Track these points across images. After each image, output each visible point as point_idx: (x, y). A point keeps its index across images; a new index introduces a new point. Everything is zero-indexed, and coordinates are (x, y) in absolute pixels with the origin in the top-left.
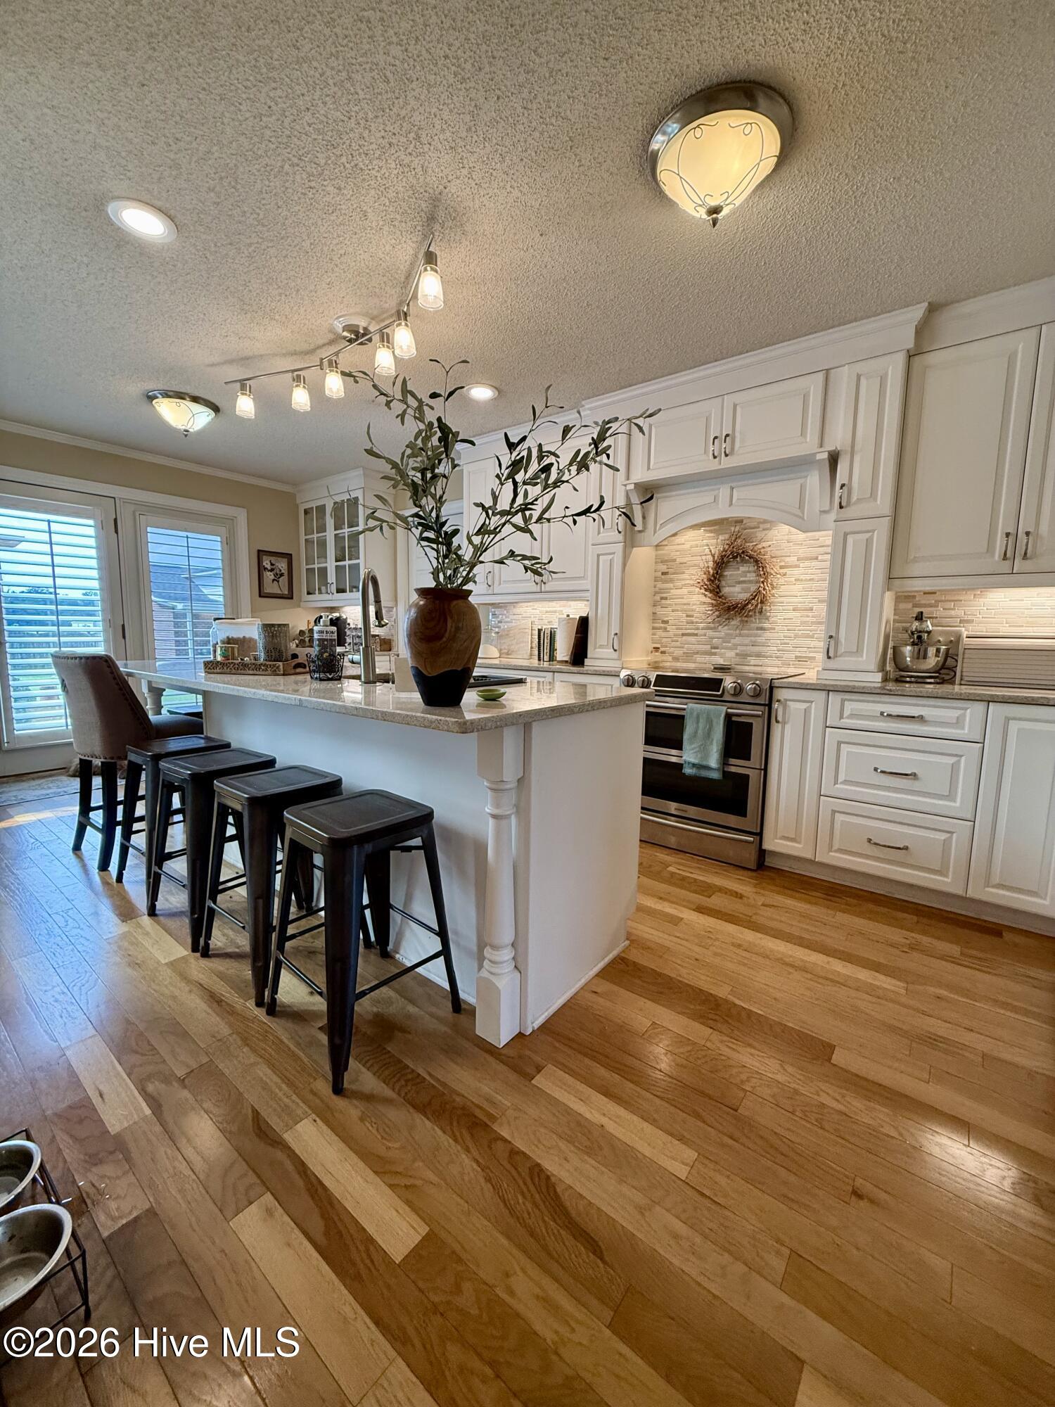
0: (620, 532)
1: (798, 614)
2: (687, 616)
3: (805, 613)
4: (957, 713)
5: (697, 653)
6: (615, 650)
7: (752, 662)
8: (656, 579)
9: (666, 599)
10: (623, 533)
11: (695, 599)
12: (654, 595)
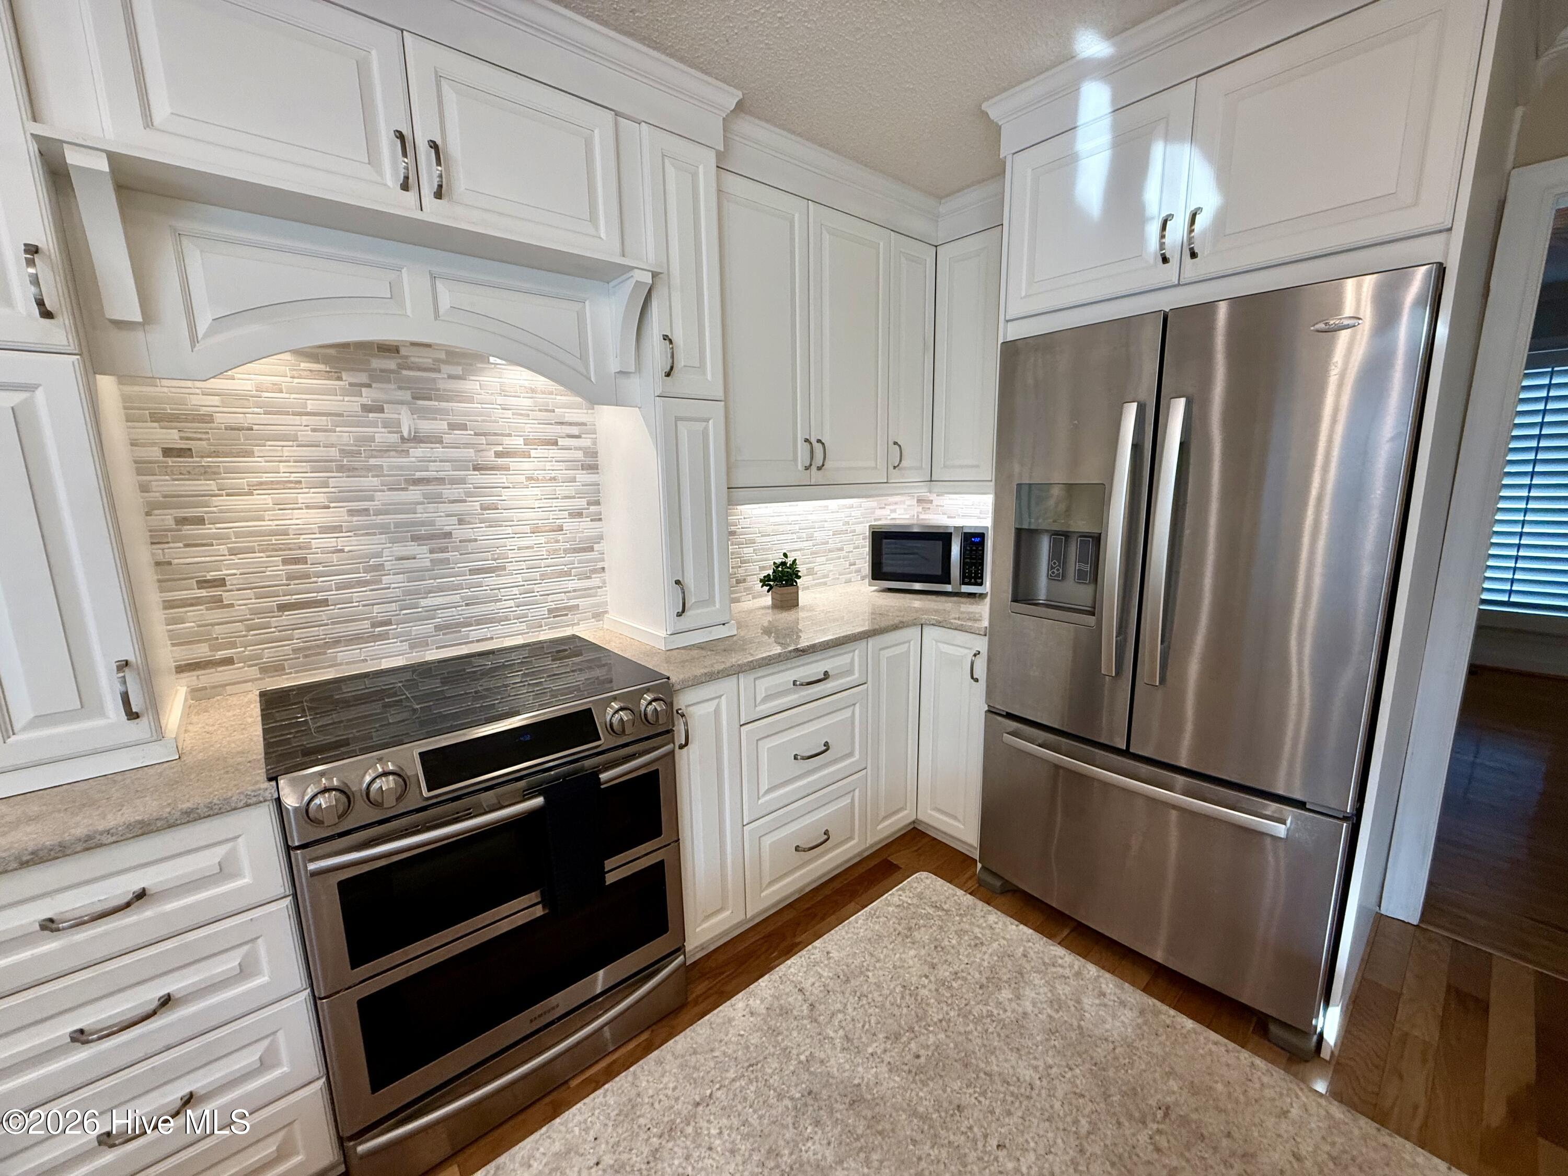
0: (43, 313)
3: (552, 535)
6: (132, 715)
8: (145, 470)
10: (58, 318)
11: (300, 518)
12: (148, 514)
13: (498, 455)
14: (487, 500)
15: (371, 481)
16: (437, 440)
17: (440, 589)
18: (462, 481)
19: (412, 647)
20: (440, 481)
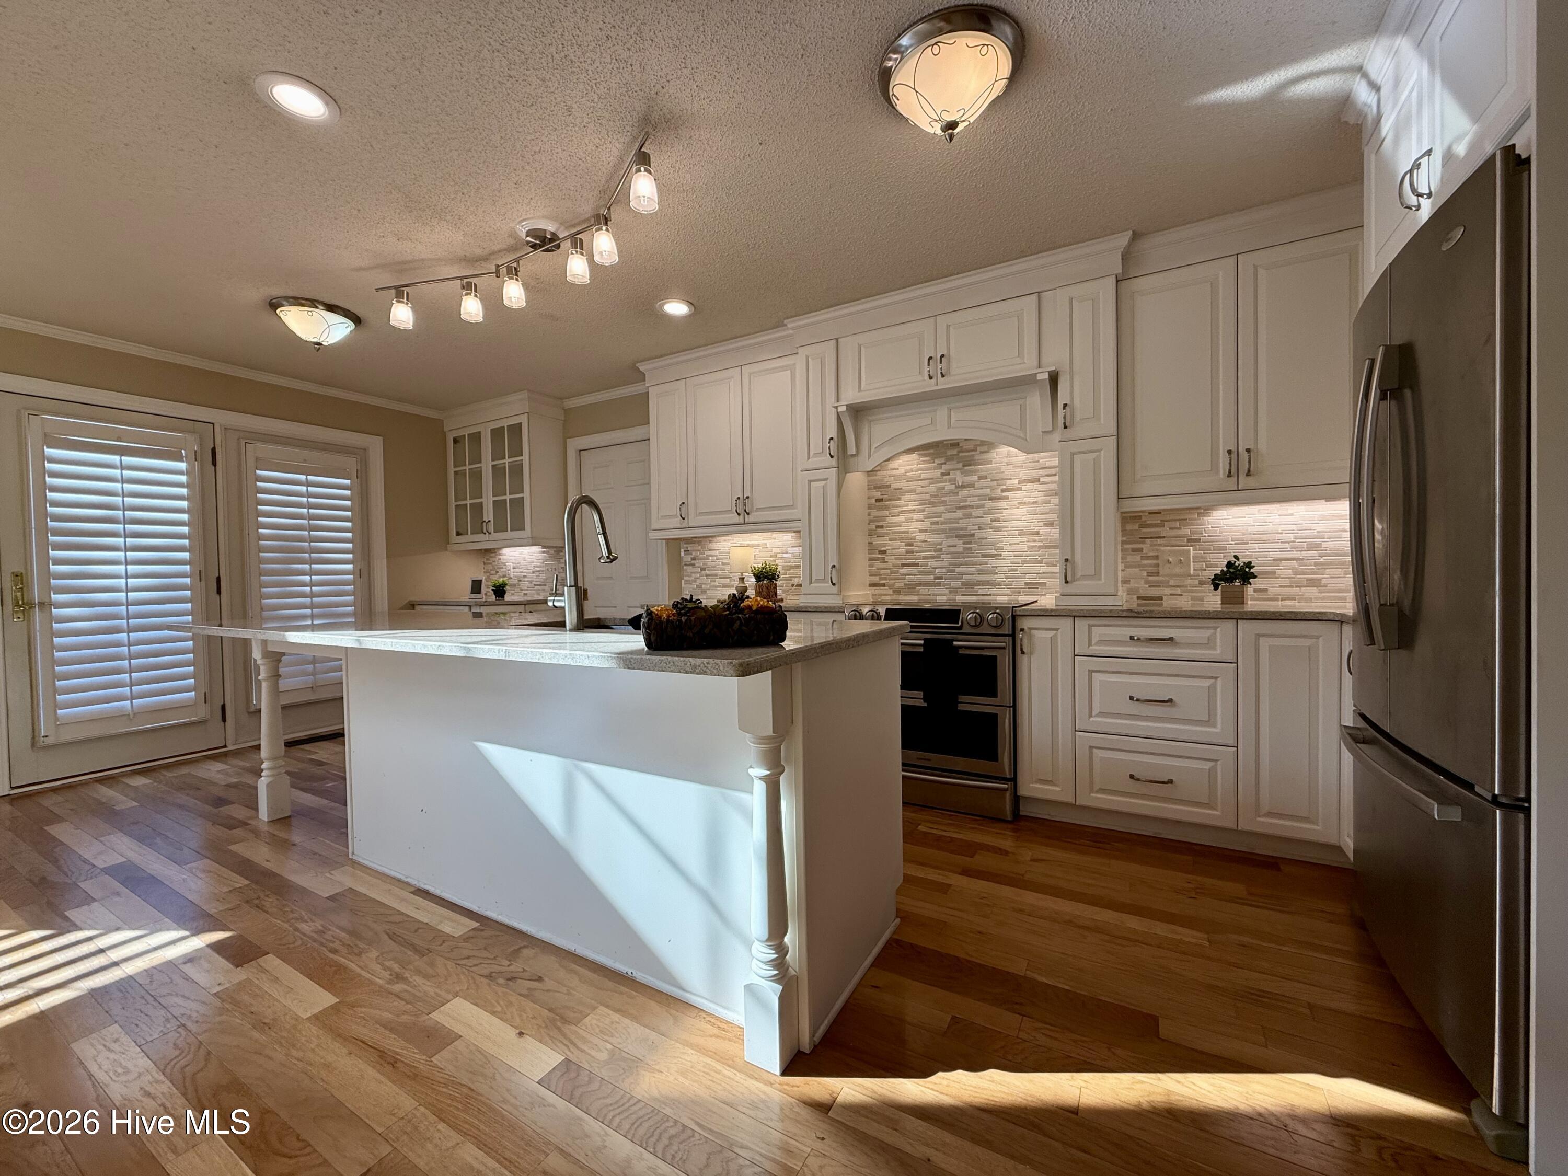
0: (832, 457)
1: (1025, 539)
2: (906, 545)
3: (1032, 537)
4: (1208, 633)
5: (920, 584)
6: (834, 584)
7: (980, 592)
8: (870, 507)
9: (882, 527)
10: (835, 458)
11: (914, 526)
12: (869, 524)
13: (1003, 491)
14: (995, 516)
15: (942, 509)
16: (972, 486)
17: (966, 564)
18: (983, 506)
19: (950, 592)
20: (972, 507)
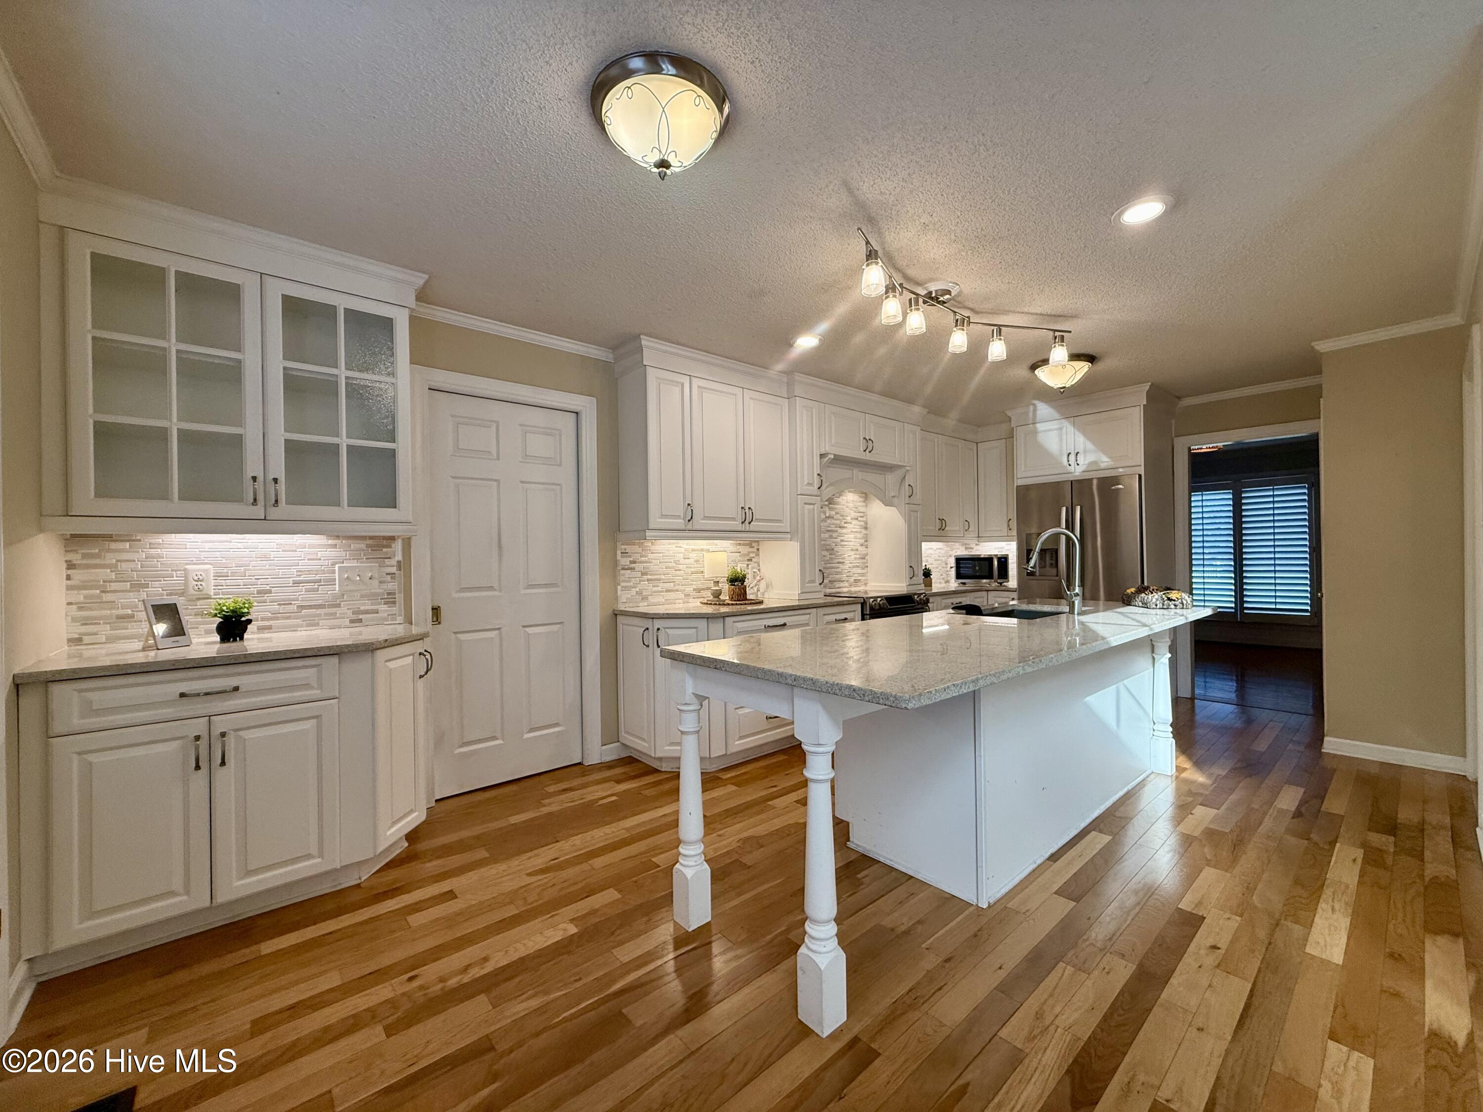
0: (818, 488)
6: (820, 584)
13: (845, 523)
14: (842, 538)
16: (833, 518)
18: (837, 531)
20: (833, 531)
